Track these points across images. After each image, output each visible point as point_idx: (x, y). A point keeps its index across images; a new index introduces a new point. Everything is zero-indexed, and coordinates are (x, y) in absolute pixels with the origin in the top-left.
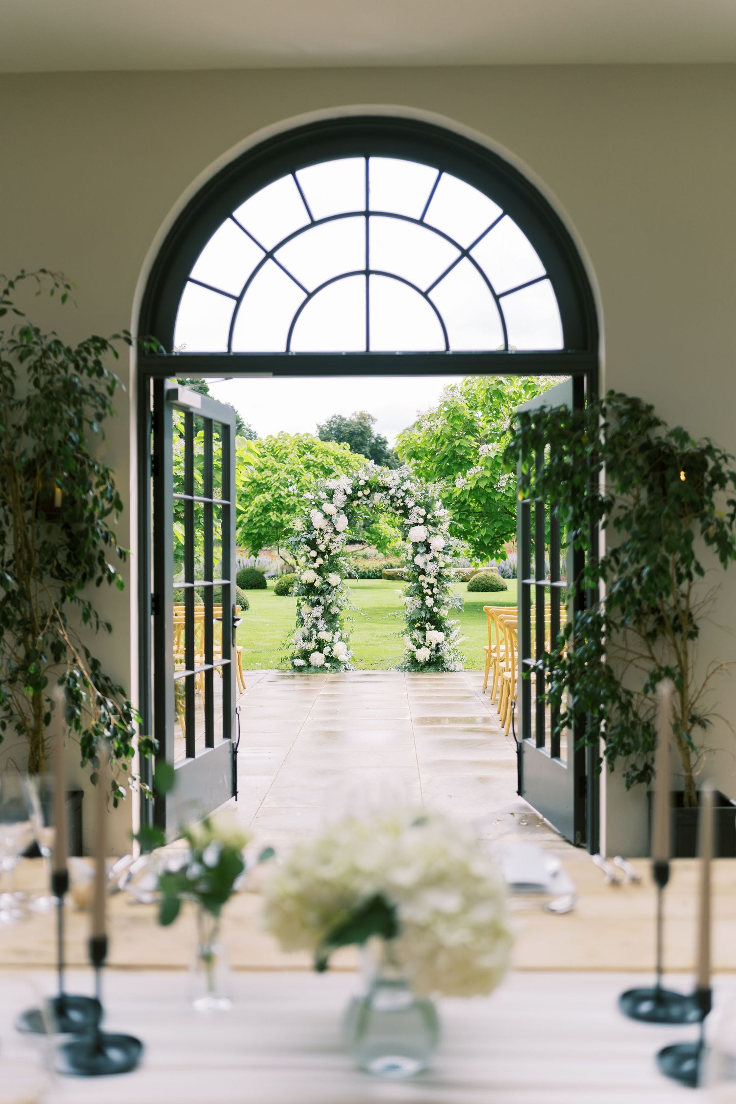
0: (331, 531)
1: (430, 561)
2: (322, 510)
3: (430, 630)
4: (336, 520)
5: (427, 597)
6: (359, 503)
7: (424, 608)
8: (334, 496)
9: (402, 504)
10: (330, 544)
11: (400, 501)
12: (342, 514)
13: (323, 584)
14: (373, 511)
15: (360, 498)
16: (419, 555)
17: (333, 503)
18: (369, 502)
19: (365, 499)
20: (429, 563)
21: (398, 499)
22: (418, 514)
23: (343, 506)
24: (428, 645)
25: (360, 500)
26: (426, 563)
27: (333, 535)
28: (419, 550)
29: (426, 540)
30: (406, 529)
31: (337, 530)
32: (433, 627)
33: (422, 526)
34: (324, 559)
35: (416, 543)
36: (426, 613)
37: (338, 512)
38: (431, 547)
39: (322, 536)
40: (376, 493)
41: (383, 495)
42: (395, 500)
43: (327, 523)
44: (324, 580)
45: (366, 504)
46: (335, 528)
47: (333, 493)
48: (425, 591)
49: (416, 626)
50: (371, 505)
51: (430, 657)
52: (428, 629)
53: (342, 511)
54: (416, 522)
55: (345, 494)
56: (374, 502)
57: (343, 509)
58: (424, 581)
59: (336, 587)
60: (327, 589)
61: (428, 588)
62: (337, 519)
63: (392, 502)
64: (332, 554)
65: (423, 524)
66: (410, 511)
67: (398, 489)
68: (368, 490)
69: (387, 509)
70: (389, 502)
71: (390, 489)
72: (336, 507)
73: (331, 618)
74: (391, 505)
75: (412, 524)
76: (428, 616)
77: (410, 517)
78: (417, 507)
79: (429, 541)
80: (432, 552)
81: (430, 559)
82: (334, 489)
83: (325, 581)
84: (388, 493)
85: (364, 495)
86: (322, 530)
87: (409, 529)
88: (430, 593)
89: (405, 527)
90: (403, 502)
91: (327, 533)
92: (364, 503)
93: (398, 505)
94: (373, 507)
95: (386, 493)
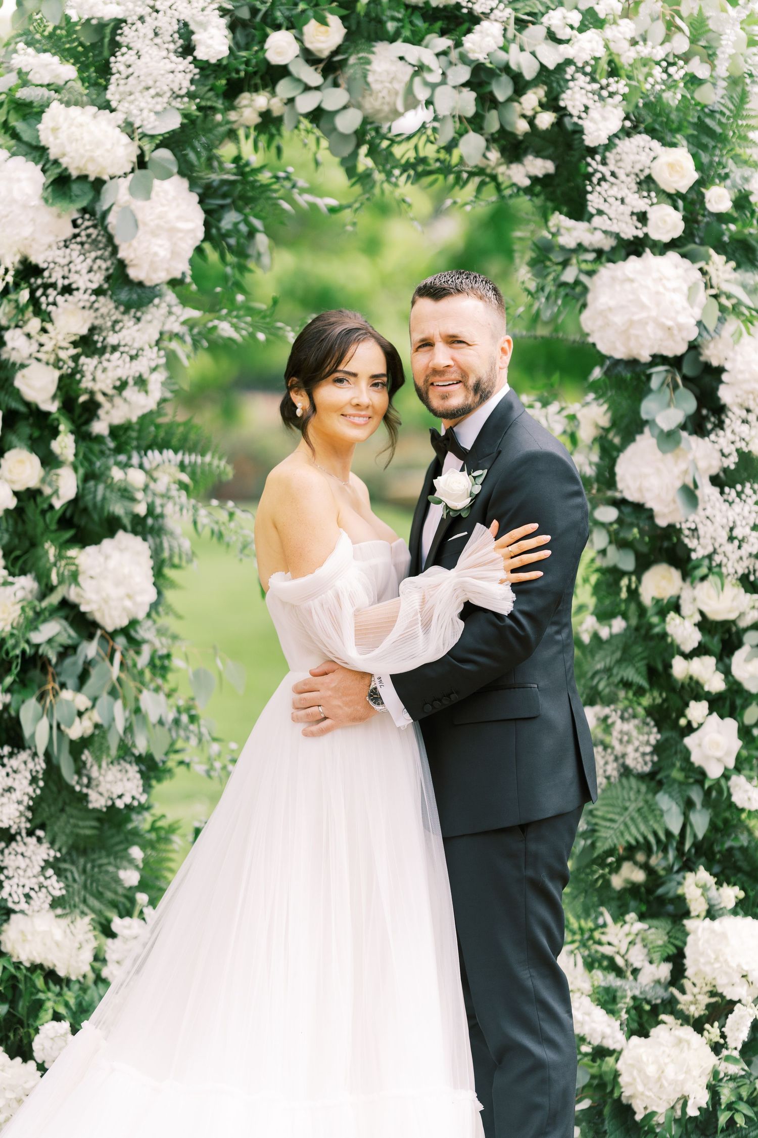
0: (98, 279)
1: (715, 481)
2: (38, 152)
3: (711, 914)
4: (128, 212)
5: (697, 711)
6: (277, 106)
7: (677, 774)
8: (118, 63)
9: (546, 120)
10: (88, 363)
11: (532, 99)
12: (168, 175)
13: (37, 618)
14: (364, 162)
15: (283, 71)
16: (645, 442)
17: (107, 106)
18: (333, 99)
19: (313, 77)
20: (707, 491)
21: (520, 86)
22: (647, 183)
23: (174, 122)
24: (696, 1011)
25: (284, 88)
26: (690, 494)
27: (105, 304)
28: (649, 407)
29: (694, 347)
30: (569, 275)
31: (134, 273)
32: (730, 894)
33: (672, 256)
34: (49, 461)
35: (633, 363)
36: (689, 805)
37: (141, 163)
38: (725, 394)
39: (38, 311)
40: (381, 47)
41: (424, 54)
42: (502, 90)
43: (70, 231)
44: (47, 589)
45: (317, 115)
46: (122, 265)
47: (115, 46)
48: (680, 668)
49: (617, 882)
50: (348, 122)
51: (713, 1091)
52: (697, 905)
53: (165, 154)
54: (629, 230)
55: (188, 50)
56: (371, 104)
57: (170, 141)
58: (675, 606)
59: (127, 632)
60: (68, 651)
61: (700, 651)
62: (138, 205)
63: (486, 101)
64: (100, 427)
65: (673, 245)
66: (594, 164)
67: (521, 24)
68: (334, 21)
69: (449, 148)
70: (468, 102)
71: (475, 20)
72: (129, 129)
73: (87, 828)
74: (476, 123)
75: (608, 244)
76: (700, 823)
77: (594, 201)
78: (642, 140)
79: (713, 354)
80: (732, 421)
81: (714, 465)
82: (119, 23)
83: (54, 599)
84: (458, 44)
85: (309, 57)
86: (36, 271)
87: (590, 273)
88: (715, 683)
89: (565, 264)
90: (552, 103)
91: (68, 290)
92: (306, 103)
93: (522, 127)
94: (360, 136)
95: (444, 43)
